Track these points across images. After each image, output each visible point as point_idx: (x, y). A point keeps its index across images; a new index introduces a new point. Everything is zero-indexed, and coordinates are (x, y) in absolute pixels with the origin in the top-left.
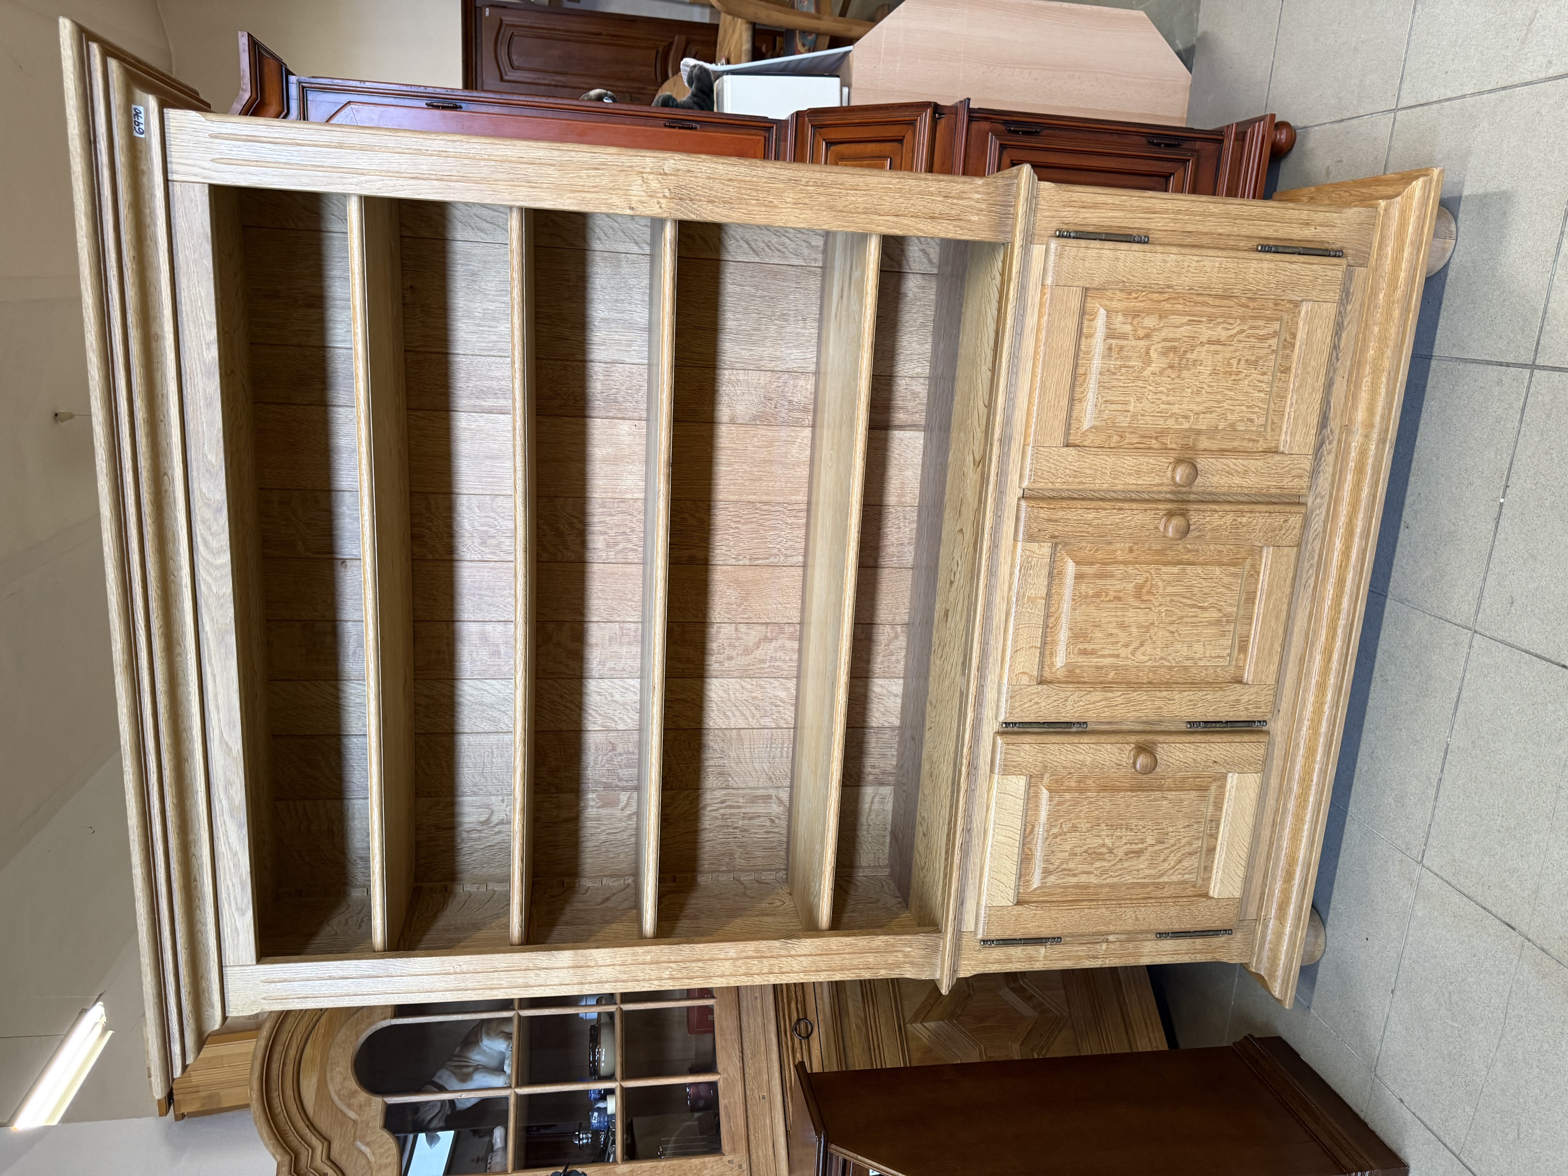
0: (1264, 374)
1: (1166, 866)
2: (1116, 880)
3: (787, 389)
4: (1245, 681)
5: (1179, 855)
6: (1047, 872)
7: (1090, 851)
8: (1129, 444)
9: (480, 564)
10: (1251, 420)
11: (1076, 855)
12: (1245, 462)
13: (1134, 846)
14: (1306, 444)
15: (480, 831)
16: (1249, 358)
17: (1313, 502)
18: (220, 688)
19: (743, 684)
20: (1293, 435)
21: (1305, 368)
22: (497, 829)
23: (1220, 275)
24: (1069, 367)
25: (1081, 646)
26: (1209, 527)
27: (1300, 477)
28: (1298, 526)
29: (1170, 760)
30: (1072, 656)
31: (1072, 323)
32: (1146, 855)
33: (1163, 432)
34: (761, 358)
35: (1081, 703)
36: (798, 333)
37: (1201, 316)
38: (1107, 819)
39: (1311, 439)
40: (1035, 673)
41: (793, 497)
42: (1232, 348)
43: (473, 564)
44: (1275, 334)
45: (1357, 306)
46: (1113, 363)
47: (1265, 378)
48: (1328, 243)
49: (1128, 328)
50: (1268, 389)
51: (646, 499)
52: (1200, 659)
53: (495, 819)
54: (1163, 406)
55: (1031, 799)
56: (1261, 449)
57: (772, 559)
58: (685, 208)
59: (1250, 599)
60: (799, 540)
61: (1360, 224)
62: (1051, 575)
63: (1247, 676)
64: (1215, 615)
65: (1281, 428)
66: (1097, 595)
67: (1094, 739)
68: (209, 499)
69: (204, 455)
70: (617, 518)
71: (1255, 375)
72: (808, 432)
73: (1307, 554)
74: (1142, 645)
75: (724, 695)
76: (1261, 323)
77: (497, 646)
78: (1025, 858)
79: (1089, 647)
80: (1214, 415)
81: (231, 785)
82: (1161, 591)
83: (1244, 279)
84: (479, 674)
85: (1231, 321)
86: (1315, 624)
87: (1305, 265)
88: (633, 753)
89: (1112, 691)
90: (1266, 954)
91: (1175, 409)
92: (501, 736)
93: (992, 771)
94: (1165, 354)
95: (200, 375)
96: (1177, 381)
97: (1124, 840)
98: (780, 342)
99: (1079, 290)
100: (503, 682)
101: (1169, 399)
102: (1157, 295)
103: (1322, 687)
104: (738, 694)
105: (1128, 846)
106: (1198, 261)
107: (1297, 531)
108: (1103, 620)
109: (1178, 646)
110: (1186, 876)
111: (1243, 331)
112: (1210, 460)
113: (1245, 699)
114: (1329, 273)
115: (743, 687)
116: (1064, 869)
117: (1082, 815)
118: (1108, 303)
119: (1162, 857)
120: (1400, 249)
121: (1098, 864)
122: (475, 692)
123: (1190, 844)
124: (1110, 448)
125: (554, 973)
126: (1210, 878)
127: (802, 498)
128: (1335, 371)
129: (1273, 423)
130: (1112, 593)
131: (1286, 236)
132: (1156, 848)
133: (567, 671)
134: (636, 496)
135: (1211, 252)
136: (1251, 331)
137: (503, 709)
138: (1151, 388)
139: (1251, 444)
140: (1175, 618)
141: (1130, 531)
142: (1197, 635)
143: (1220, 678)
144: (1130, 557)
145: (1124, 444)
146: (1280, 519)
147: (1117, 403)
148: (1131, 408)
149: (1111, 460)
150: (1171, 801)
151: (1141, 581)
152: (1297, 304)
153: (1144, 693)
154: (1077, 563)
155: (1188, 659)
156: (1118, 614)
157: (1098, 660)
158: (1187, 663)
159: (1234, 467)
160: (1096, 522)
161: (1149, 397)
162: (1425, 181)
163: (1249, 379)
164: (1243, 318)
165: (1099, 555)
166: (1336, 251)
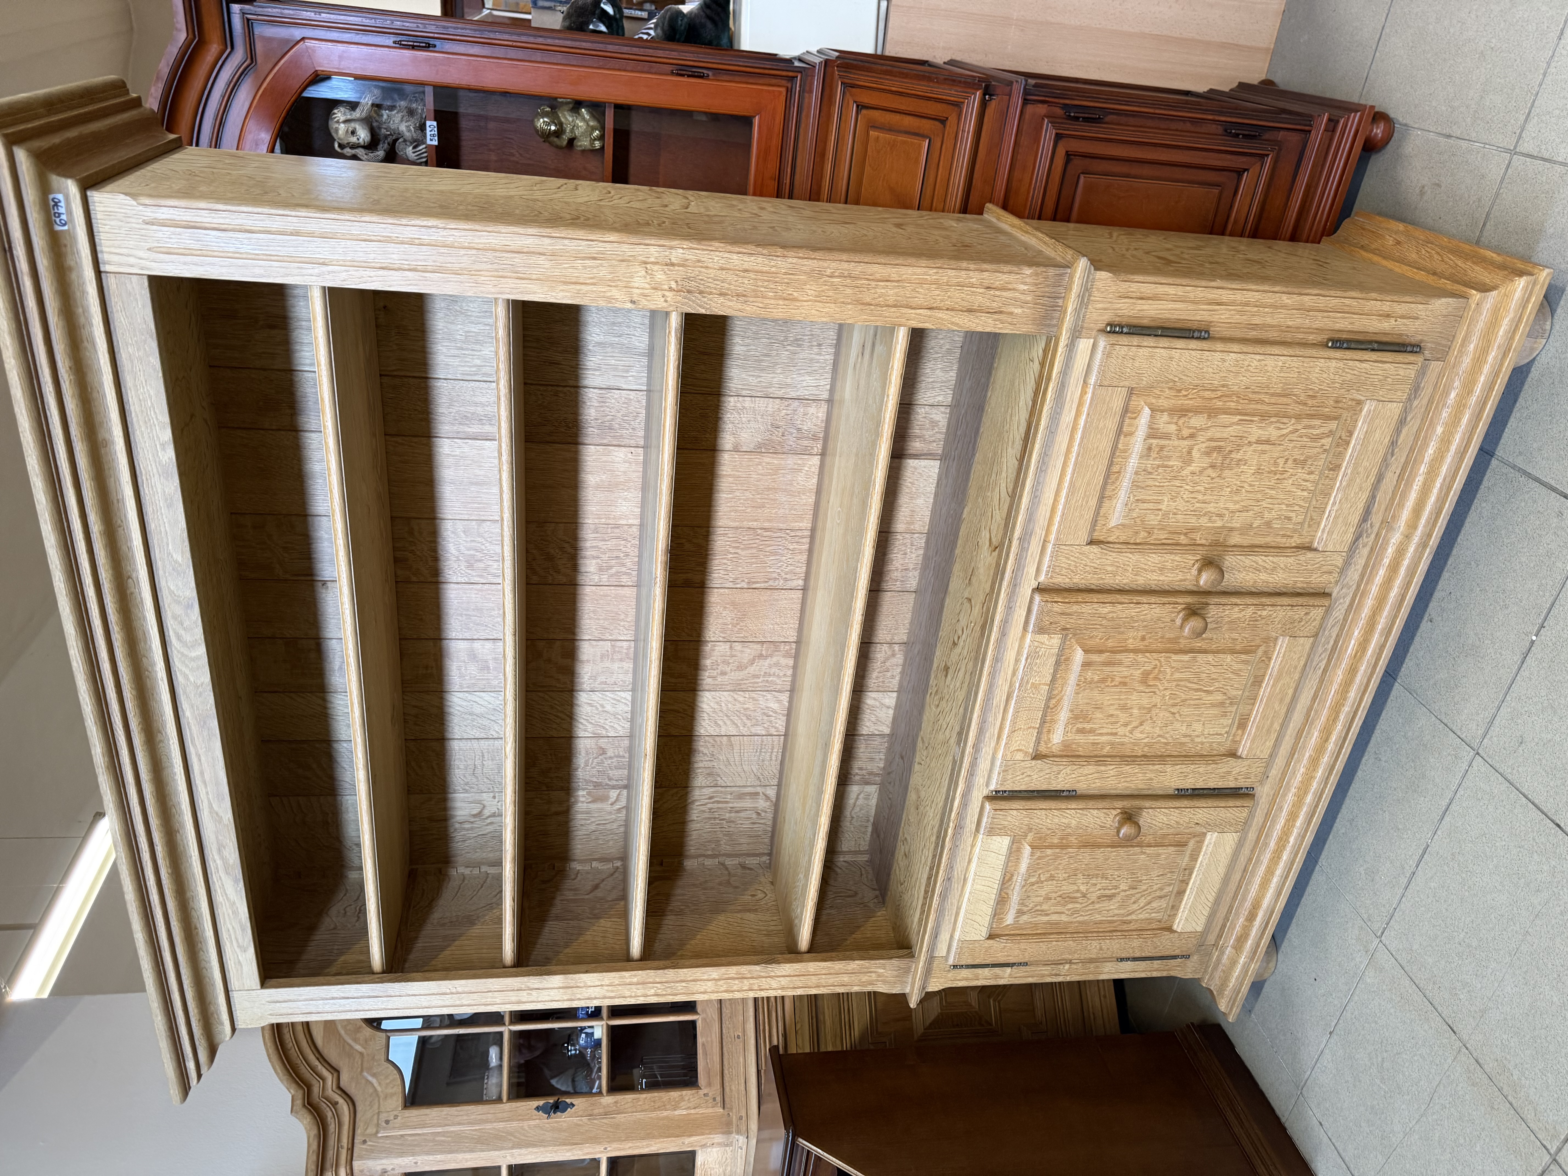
0: (1311, 473)
1: (1135, 907)
2: (1086, 918)
3: (796, 417)
4: (1239, 754)
5: (1149, 898)
6: (1020, 913)
7: (1064, 896)
8: (1155, 539)
9: (467, 586)
10: (1289, 519)
11: (1050, 899)
12: (1275, 559)
13: (1107, 892)
14: (1342, 542)
15: (472, 823)
16: (1298, 457)
17: (1339, 592)
18: (205, 765)
19: (736, 696)
20: (1330, 534)
21: (1355, 468)
22: (488, 821)
23: (1282, 375)
24: (1102, 468)
25: (1080, 726)
26: (1227, 619)
27: (1330, 573)
28: (1319, 618)
29: (1154, 822)
30: (1069, 734)
31: (1111, 424)
32: (1118, 898)
33: (1193, 530)
34: (770, 385)
35: (1073, 776)
36: (811, 360)
37: (1254, 416)
38: (1085, 870)
39: (1349, 537)
40: (1031, 750)
41: (797, 524)
42: (1282, 447)
43: (459, 586)
44: (1331, 433)
45: (1425, 401)
46: (1151, 463)
47: (1311, 477)
48: (1407, 336)
49: (1173, 428)
50: (1312, 488)
51: (641, 525)
52: (1198, 736)
53: (487, 813)
54: (1198, 505)
55: (1014, 853)
56: (1294, 545)
57: (771, 583)
58: (693, 301)
59: (1258, 682)
60: (800, 565)
61: (1445, 316)
62: (1058, 663)
63: (1243, 749)
64: (1219, 697)
65: (1319, 523)
66: (1103, 681)
67: (1081, 804)
68: (179, 596)
69: (169, 554)
70: (611, 544)
71: (1301, 474)
72: (816, 460)
73: (1323, 640)
74: (1142, 725)
75: (716, 706)
76: (1317, 422)
77: (486, 662)
78: (1002, 900)
79: (1088, 726)
80: (1251, 513)
81: (224, 848)
82: (1168, 677)
83: (1307, 379)
84: (468, 687)
85: (1285, 420)
86: (1318, 704)
87: (1376, 364)
88: (624, 757)
89: (1105, 765)
90: (1218, 974)
91: (1211, 508)
92: (491, 742)
93: (977, 829)
94: (1208, 453)
95: (157, 476)
96: (1217, 480)
97: (1099, 887)
98: (792, 368)
99: (1124, 391)
100: (492, 694)
101: (1205, 497)
102: (1209, 393)
103: (1314, 762)
104: (730, 706)
105: (1102, 891)
106: (1260, 360)
107: (1316, 623)
108: (1106, 703)
109: (1177, 725)
110: (1153, 915)
111: (1297, 430)
112: (1239, 557)
113: (1237, 770)
114: (1402, 372)
115: (735, 700)
116: (1037, 910)
117: (1061, 867)
118: (1154, 401)
119: (1133, 899)
120: (1483, 351)
121: (1070, 906)
122: (465, 704)
123: (1161, 889)
124: (1136, 544)
125: (545, 992)
126: (1175, 915)
127: (807, 524)
128: (1387, 466)
129: (1313, 519)
130: (1118, 679)
131: (1361, 329)
132: (1128, 893)
133: (558, 685)
134: (631, 522)
135: (1276, 350)
136: (1304, 431)
137: (493, 718)
138: (1188, 487)
139: (1284, 540)
140: (1178, 700)
141: (1145, 623)
142: (1199, 715)
143: (1215, 752)
144: (1141, 645)
145: (1151, 540)
146: (1302, 612)
147: (1149, 502)
148: (1163, 507)
149: (1135, 557)
150: (1148, 855)
151: (1149, 668)
152: (1359, 403)
153: (1137, 767)
154: (1086, 651)
155: (1185, 736)
156: (1122, 697)
157: (1096, 737)
158: (1184, 740)
159: (1262, 564)
160: (1111, 615)
161: (1184, 496)
162: (1528, 283)
163: (1294, 478)
164: (1298, 417)
165: (1110, 644)
166: (1413, 346)
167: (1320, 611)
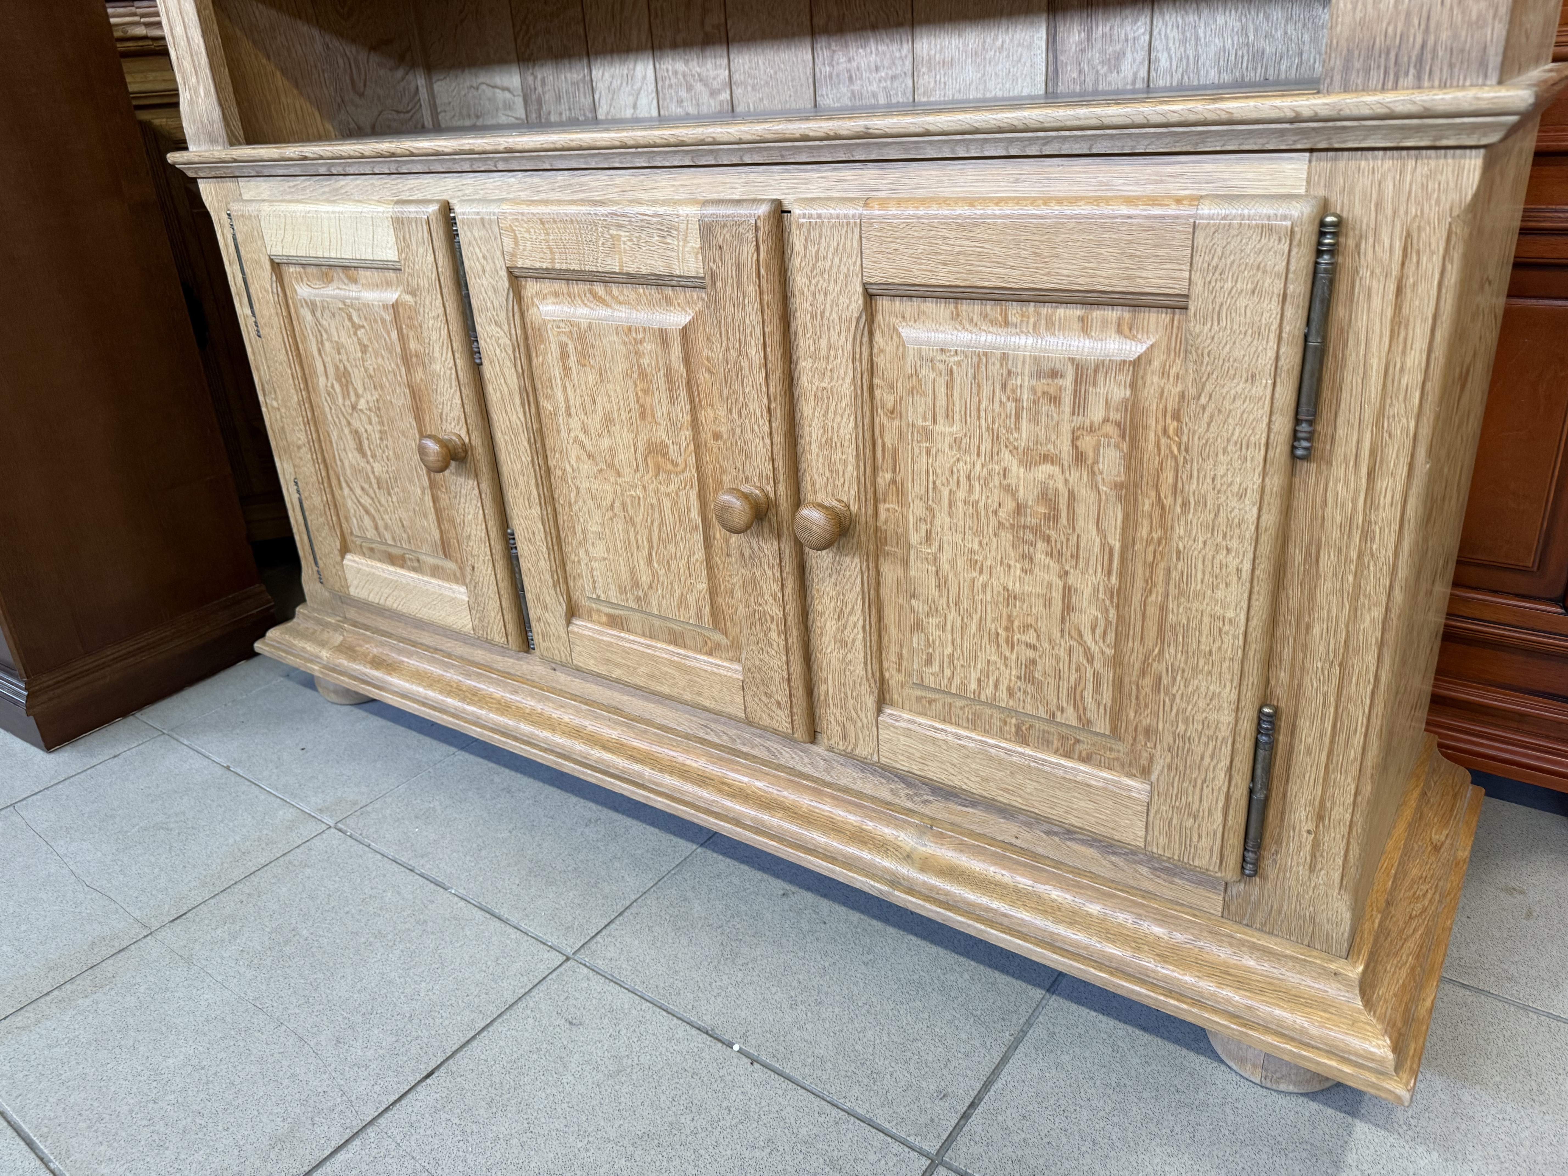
0: (1011, 693)
1: (358, 492)
2: (330, 417)
4: (574, 621)
5: (373, 511)
6: (312, 306)
7: (347, 374)
8: (882, 426)
10: (929, 662)
11: (339, 352)
12: (859, 644)
13: (366, 443)
14: (895, 754)
16: (1039, 667)
17: (818, 755)
20: (908, 733)
21: (1021, 768)
23: (1206, 620)
25: (570, 348)
26: (758, 574)
27: (845, 737)
28: (775, 724)
29: (463, 500)
30: (556, 331)
32: (363, 463)
33: (901, 493)
35: (499, 353)
37: (1121, 576)
38: (384, 401)
39: (903, 764)
40: (521, 264)
42: (1056, 634)
44: (1086, 724)
45: (1147, 885)
46: (1024, 382)
47: (1003, 695)
48: (1277, 852)
50: (983, 697)
52: (587, 552)
54: (946, 492)
55: (383, 273)
56: (887, 675)
59: (675, 639)
61: (1313, 918)
62: (659, 279)
63: (580, 626)
64: (645, 578)
65: (923, 714)
66: (643, 374)
67: (463, 374)
71: (1009, 676)
73: (747, 736)
74: (589, 456)
76: (1107, 696)
78: (323, 272)
79: (572, 362)
80: (935, 592)
82: (663, 489)
83: (1196, 670)
85: (1111, 637)
86: (655, 734)
87: (1222, 797)
89: (523, 405)
91: (942, 518)
94: (1046, 496)
96: (993, 522)
97: (369, 428)
99: (1181, 287)
101: (960, 504)
102: (1171, 480)
103: (577, 733)
105: (365, 435)
106: (1239, 571)
107: (766, 721)
108: (611, 387)
109: (597, 516)
110: (354, 519)
111: (1090, 661)
112: (859, 580)
113: (551, 620)
114: (1206, 843)
116: (321, 336)
117: (379, 361)
118: (1156, 361)
119: (366, 486)
120: (1242, 982)
121: (337, 388)
123: (386, 527)
124: (871, 387)
126: (364, 555)
128: (1028, 825)
129: (930, 702)
130: (648, 401)
131: (1296, 769)
132: (371, 476)
135: (1261, 602)
136: (1090, 674)
138: (978, 468)
139: (893, 657)
140: (631, 512)
141: (738, 431)
142: (615, 549)
143: (571, 584)
144: (706, 436)
145: (881, 417)
146: (782, 696)
147: (949, 396)
148: (941, 427)
149: (846, 388)
150: (422, 499)
151: (671, 453)
152: (1145, 772)
153: (529, 459)
154: (685, 332)
155: (584, 532)
156: (623, 413)
157: (559, 381)
158: (579, 530)
159: (851, 623)
160: (745, 364)
161: (961, 464)
162: (1382, 1061)
163: (1000, 664)
164: (1117, 662)
165: (703, 377)
166: (1256, 864)
167: (784, 725)
